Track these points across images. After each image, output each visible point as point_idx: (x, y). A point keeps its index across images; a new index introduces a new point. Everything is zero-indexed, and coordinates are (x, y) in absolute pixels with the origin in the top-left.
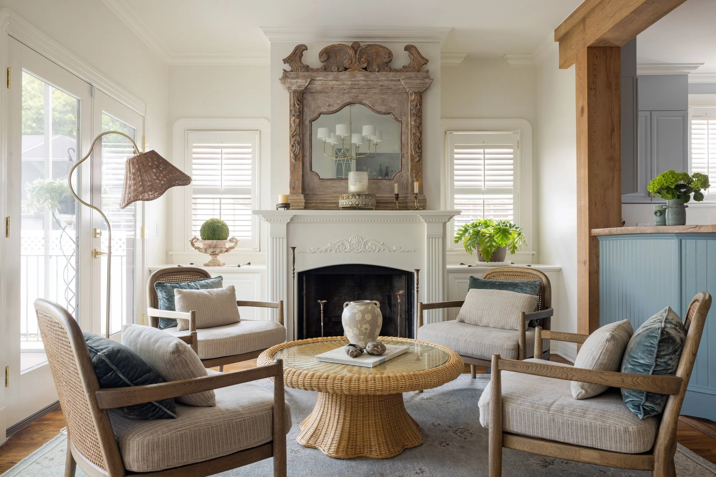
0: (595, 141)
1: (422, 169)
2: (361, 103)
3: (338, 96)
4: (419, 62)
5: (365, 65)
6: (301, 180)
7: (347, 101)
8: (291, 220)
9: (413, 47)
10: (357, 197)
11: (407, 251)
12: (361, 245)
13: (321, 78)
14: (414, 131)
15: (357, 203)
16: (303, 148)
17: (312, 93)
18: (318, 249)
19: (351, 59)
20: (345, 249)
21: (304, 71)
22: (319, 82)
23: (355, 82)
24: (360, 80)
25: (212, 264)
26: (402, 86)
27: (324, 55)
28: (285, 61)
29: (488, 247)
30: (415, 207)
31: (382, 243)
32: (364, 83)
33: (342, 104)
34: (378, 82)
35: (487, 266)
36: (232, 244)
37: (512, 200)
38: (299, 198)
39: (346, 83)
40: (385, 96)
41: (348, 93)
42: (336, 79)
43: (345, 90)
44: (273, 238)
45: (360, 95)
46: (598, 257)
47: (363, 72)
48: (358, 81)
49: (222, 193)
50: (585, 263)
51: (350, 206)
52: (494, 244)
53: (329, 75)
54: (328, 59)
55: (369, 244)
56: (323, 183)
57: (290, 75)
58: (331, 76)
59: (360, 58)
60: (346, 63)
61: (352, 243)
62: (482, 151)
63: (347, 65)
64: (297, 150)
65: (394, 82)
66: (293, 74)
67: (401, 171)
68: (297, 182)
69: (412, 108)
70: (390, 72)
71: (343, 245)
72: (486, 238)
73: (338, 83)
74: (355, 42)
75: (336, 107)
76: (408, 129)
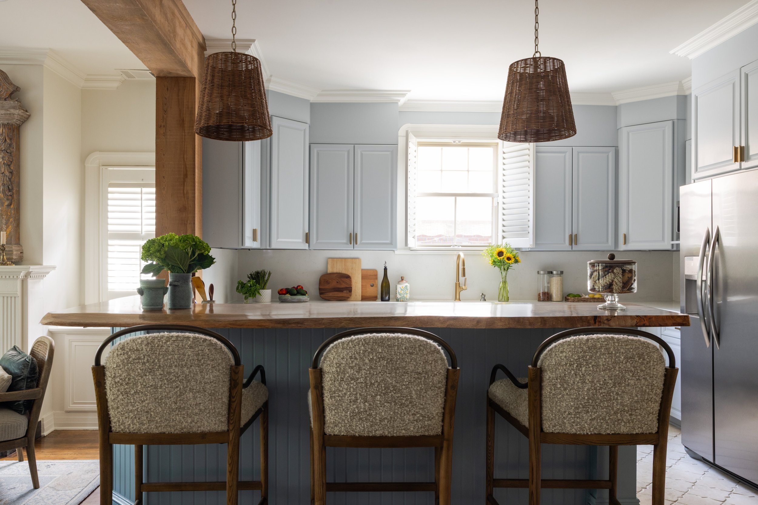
0: (164, 188)
9: (0, 71)
14: (2, 170)
62: (139, 190)
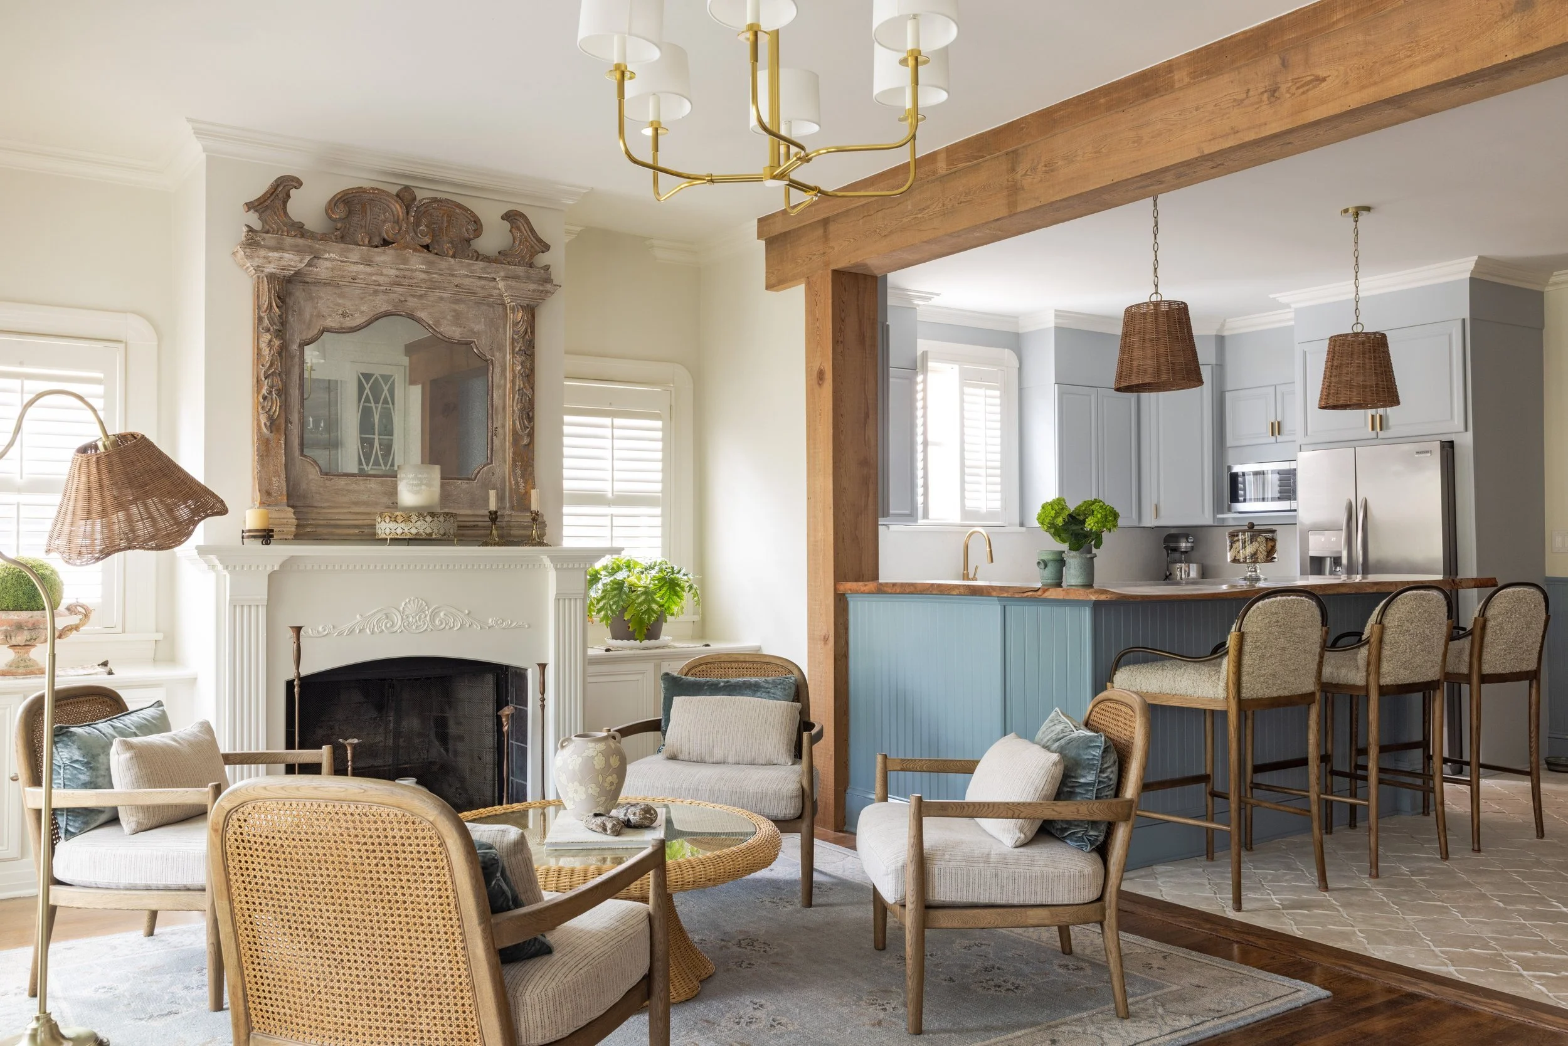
0: (842, 431)
1: (533, 460)
2: (411, 317)
3: (362, 296)
4: (532, 247)
5: (427, 240)
6: (283, 476)
7: (382, 310)
8: (282, 565)
9: (522, 215)
10: (429, 519)
11: (515, 628)
12: (426, 616)
13: (333, 255)
14: (519, 383)
15: (429, 531)
16: (285, 406)
17: (308, 283)
18: (334, 627)
19: (397, 222)
20: (392, 626)
21: (295, 236)
22: (328, 264)
23: (406, 273)
24: (416, 270)
25: (21, 670)
26: (497, 291)
27: (341, 206)
28: (250, 206)
29: (643, 613)
30: (534, 539)
31: (467, 612)
32: (424, 276)
33: (372, 314)
34: (451, 278)
35: (639, 649)
36: (74, 620)
37: (660, 519)
38: (283, 515)
39: (385, 271)
40: (461, 307)
41: (385, 292)
42: (367, 262)
43: (379, 285)
44: (235, 606)
45: (409, 299)
46: (846, 629)
47: (423, 255)
48: (412, 270)
49: (19, 490)
50: (826, 639)
51: (412, 537)
52: (655, 607)
53: (350, 250)
54: (348, 216)
55: (442, 614)
56: (328, 483)
57: (264, 239)
58: (355, 254)
59: (417, 224)
60: (388, 230)
61: (406, 613)
62: (607, 421)
63: (391, 235)
64: (276, 409)
65: (483, 282)
66: (270, 240)
67: (492, 463)
68: (274, 479)
69: (516, 337)
70: (477, 260)
71: (387, 617)
72: (638, 596)
73: (368, 269)
74: (407, 188)
75: (359, 320)
76: (506, 378)
